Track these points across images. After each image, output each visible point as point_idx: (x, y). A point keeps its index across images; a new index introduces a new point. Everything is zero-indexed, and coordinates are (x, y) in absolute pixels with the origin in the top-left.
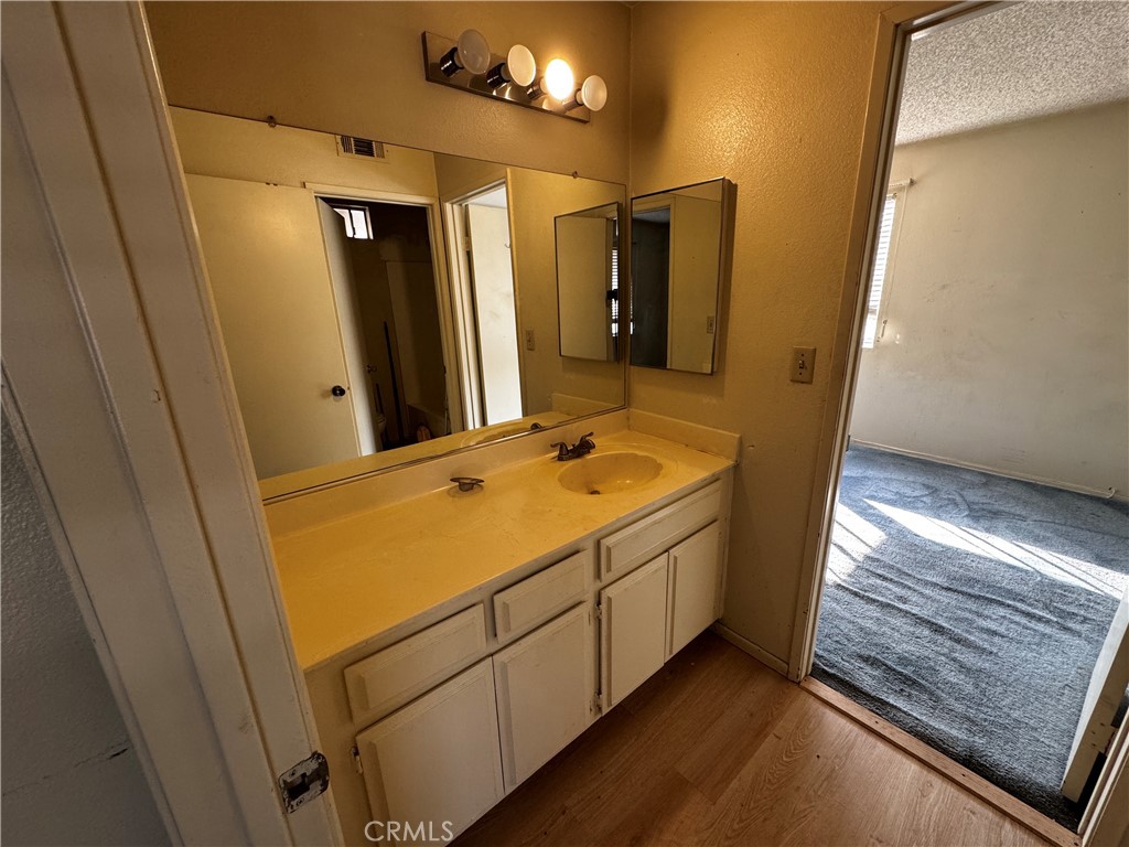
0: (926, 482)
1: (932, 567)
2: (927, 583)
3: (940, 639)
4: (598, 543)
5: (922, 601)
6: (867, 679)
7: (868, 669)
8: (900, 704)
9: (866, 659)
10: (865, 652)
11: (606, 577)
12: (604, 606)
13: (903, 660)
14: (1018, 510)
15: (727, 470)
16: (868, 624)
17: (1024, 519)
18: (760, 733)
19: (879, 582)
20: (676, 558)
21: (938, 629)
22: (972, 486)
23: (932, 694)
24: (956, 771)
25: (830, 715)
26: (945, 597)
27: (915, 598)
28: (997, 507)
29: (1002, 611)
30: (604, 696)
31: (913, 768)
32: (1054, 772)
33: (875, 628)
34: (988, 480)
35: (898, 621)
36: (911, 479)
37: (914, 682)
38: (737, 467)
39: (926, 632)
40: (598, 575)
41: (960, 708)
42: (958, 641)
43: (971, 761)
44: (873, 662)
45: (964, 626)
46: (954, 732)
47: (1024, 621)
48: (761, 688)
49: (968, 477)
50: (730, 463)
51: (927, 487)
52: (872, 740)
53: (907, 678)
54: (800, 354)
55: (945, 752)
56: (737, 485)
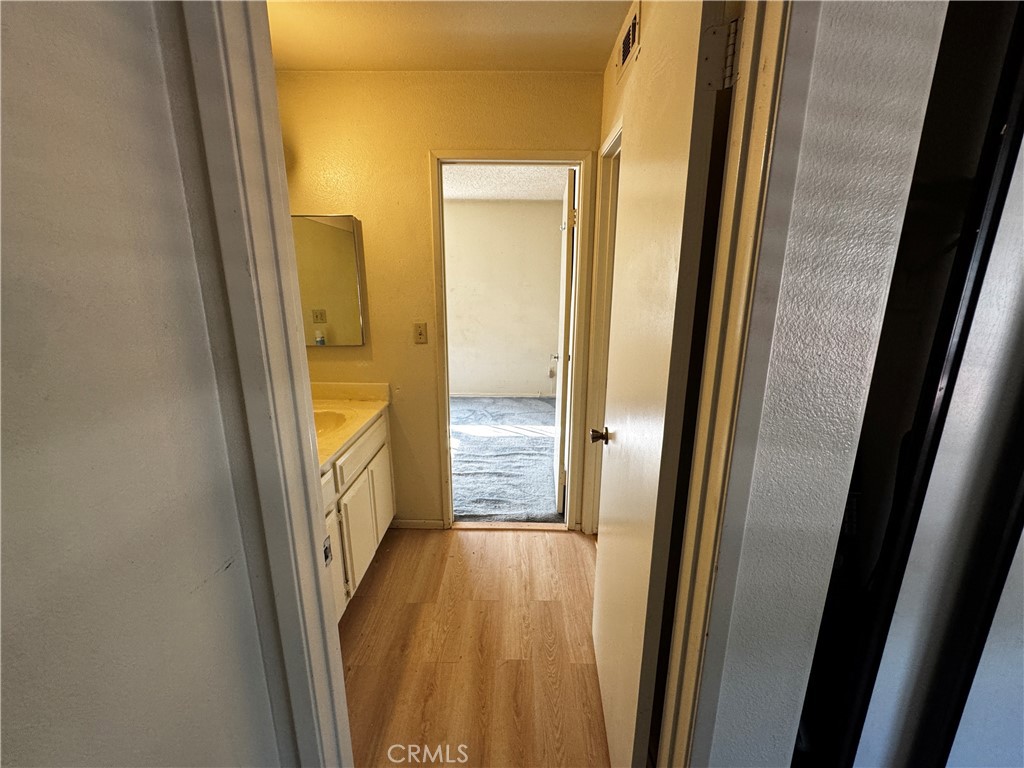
0: (470, 408)
1: (487, 449)
2: (487, 457)
3: (502, 478)
4: (334, 465)
5: (488, 465)
6: (480, 510)
7: (479, 505)
8: (497, 512)
9: (476, 502)
10: (475, 499)
11: (342, 489)
12: (343, 512)
13: (491, 494)
14: (510, 411)
15: (384, 409)
16: (470, 486)
17: (514, 414)
18: (443, 560)
19: (467, 465)
20: (372, 471)
21: (500, 475)
22: (489, 404)
23: (506, 502)
24: (525, 525)
25: (471, 533)
26: (497, 460)
27: (485, 465)
28: (502, 412)
29: (519, 457)
30: (350, 582)
31: (511, 534)
32: (553, 510)
33: (474, 486)
34: (495, 400)
35: (482, 479)
36: (461, 408)
37: (499, 501)
38: (390, 407)
39: (496, 478)
40: (337, 490)
41: (519, 502)
42: (508, 476)
43: (529, 520)
44: (478, 501)
45: (508, 469)
46: (520, 512)
47: (528, 457)
48: (433, 541)
49: (485, 401)
50: (386, 403)
51: (470, 411)
52: (492, 533)
53: (496, 500)
54: (418, 326)
55: (519, 521)
56: (392, 416)
